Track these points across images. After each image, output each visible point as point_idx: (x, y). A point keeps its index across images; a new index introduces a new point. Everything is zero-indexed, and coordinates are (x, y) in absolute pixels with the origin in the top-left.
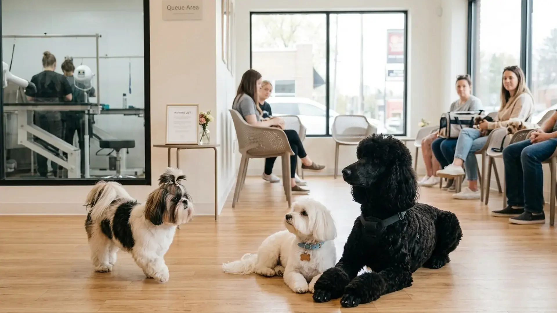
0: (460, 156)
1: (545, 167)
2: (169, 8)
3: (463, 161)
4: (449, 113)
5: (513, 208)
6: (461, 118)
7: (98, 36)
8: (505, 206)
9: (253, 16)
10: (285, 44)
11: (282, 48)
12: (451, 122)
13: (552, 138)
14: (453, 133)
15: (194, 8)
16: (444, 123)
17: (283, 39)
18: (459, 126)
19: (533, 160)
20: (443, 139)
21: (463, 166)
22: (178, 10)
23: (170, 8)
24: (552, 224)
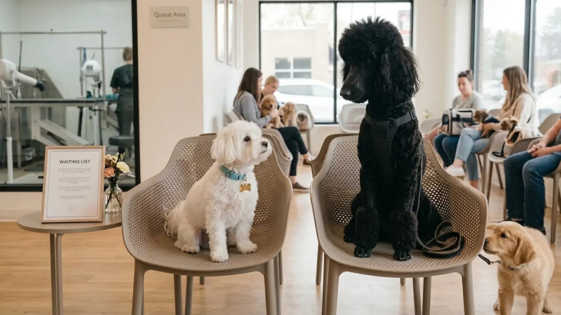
0: (461, 157)
2: (156, 15)
3: (464, 162)
4: (451, 110)
5: (513, 219)
6: (463, 115)
7: (103, 33)
11: (301, 27)
12: (453, 119)
14: (455, 131)
15: (181, 15)
16: (446, 120)
17: (302, 18)
18: (460, 124)
19: (535, 175)
20: (444, 136)
21: (463, 167)
22: (165, 17)
23: (158, 15)
24: (553, 242)
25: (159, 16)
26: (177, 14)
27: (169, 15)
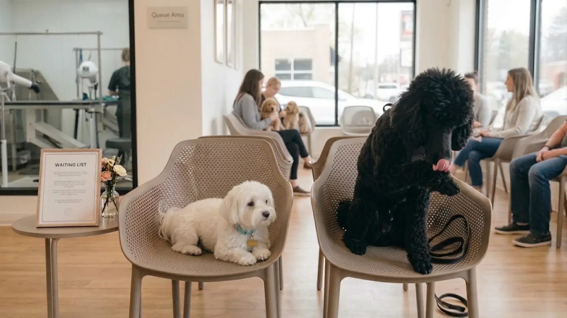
1: (554, 185)
2: (154, 15)
5: (519, 224)
7: (99, 34)
8: (509, 221)
9: (262, 5)
10: (304, 22)
11: (302, 27)
13: (561, 154)
15: (179, 15)
17: (303, 18)
19: (541, 178)
22: (163, 17)
23: (156, 16)
24: (558, 247)
26: (175, 15)
27: (167, 16)
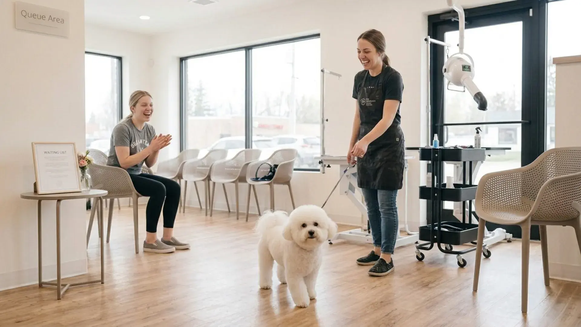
2: (24, 14)
22: (37, 19)
25: (27, 16)
26: (53, 19)
27: (43, 17)
